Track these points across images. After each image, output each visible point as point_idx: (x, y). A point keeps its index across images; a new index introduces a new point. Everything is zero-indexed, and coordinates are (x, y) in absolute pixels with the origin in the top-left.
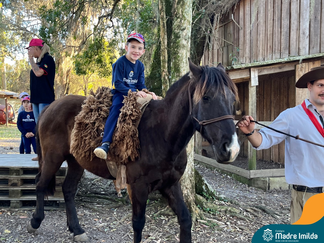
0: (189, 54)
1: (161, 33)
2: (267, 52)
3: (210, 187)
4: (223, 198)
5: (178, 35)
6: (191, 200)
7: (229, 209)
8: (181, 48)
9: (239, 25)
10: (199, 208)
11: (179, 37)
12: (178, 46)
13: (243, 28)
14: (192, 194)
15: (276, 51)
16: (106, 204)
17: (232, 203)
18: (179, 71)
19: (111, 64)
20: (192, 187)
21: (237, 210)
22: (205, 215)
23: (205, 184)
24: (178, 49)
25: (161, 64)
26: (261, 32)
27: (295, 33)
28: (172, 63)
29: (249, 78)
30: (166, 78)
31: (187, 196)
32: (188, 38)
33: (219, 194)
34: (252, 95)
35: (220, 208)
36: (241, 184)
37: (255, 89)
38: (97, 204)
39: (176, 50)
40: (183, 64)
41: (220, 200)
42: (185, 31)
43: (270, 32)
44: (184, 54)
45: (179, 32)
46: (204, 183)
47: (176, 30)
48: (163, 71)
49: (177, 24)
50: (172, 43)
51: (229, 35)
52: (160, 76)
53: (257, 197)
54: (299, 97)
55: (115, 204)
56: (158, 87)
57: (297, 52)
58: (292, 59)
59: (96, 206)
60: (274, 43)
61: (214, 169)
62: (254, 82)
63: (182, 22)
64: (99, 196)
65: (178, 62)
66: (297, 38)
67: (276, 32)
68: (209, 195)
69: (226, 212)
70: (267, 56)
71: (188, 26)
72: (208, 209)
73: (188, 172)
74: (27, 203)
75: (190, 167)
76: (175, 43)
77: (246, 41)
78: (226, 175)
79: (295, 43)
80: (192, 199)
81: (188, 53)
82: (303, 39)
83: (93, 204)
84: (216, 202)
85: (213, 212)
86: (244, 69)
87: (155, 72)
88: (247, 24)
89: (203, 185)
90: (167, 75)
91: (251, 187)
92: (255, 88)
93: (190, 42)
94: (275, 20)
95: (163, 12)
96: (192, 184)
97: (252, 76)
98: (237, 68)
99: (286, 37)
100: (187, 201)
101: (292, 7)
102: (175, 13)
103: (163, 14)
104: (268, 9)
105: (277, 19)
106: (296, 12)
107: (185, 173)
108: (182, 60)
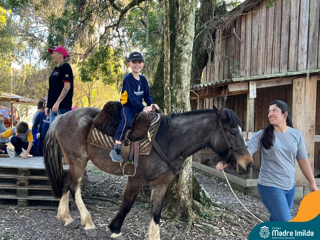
0: (190, 68)
1: (165, 47)
2: (267, 66)
3: (207, 194)
4: (219, 205)
5: (180, 49)
7: (225, 215)
8: (183, 61)
9: (240, 39)
10: (196, 213)
11: (182, 51)
12: (180, 59)
13: (244, 42)
14: (189, 199)
15: (275, 65)
16: (107, 207)
17: (227, 210)
18: (181, 82)
20: (190, 193)
21: (232, 216)
22: (201, 219)
23: (203, 190)
24: (180, 62)
25: (164, 75)
26: (261, 47)
27: (294, 49)
28: (174, 75)
29: (248, 90)
30: (168, 88)
31: (184, 202)
32: (190, 52)
33: (215, 201)
34: (250, 107)
35: (215, 213)
36: (237, 192)
37: (253, 102)
38: (98, 206)
39: (178, 63)
40: (185, 76)
41: (216, 207)
42: (187, 45)
43: (270, 46)
44: (186, 67)
45: (182, 47)
46: (201, 189)
47: (179, 45)
48: (166, 82)
49: (180, 39)
50: (175, 57)
51: (231, 48)
52: (163, 86)
53: (252, 205)
54: (295, 110)
55: (116, 206)
56: (161, 97)
57: (296, 67)
58: (289, 74)
59: (98, 208)
60: (273, 58)
61: (212, 177)
62: (253, 94)
63: (185, 38)
64: (101, 198)
65: (180, 75)
66: (295, 54)
67: (276, 47)
68: (206, 202)
69: (221, 217)
70: (266, 70)
71: (190, 41)
72: (204, 214)
73: (186, 178)
74: (33, 203)
75: (188, 173)
76: (177, 56)
77: (247, 54)
78: (223, 183)
79: (293, 58)
80: (189, 204)
81: (189, 66)
82: (301, 54)
83: (95, 206)
84: (212, 208)
85: (209, 217)
86: (243, 82)
87: (158, 82)
88: (249, 38)
89: (200, 192)
90: (169, 85)
91: (247, 196)
92: (253, 100)
93: (191, 56)
94: (275, 35)
95: (167, 27)
96: (189, 190)
97: (251, 89)
98: (237, 81)
99: (285, 52)
100: (184, 206)
101: (292, 23)
102: (179, 29)
103: (168, 29)
104: (268, 25)
105: (277, 34)
106: (296, 28)
107: (183, 179)
108: (183, 73)
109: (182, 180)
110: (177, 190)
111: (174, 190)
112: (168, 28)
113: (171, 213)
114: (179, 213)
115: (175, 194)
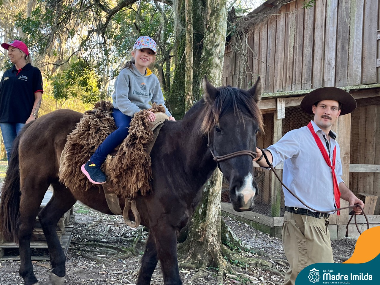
0: (222, 76)
1: (187, 49)
2: (286, 83)
3: (235, 236)
4: (249, 249)
5: (210, 52)
6: (218, 250)
7: (260, 261)
8: (214, 67)
10: (226, 260)
11: (212, 54)
12: (210, 64)
13: (258, 55)
14: (218, 242)
15: (296, 82)
16: (111, 254)
17: (260, 255)
19: (98, 88)
20: (218, 235)
21: (269, 263)
22: (233, 268)
23: (229, 231)
24: (210, 68)
25: (186, 85)
26: (279, 60)
27: (319, 63)
28: (200, 85)
29: (275, 109)
30: (191, 102)
31: (212, 246)
32: (222, 56)
33: (245, 244)
34: (278, 129)
35: (249, 260)
36: (261, 233)
37: (281, 123)
38: (99, 254)
39: (207, 69)
41: (246, 251)
42: (219, 47)
43: (290, 60)
44: (217, 74)
45: (212, 49)
46: (227, 230)
47: (208, 46)
48: (188, 94)
49: (209, 39)
50: (203, 61)
52: (183, 98)
55: (122, 254)
56: (180, 113)
57: (321, 84)
59: (100, 257)
60: (294, 73)
62: (281, 114)
63: (216, 38)
64: (101, 244)
66: (321, 69)
67: (297, 61)
68: (234, 245)
69: (256, 265)
71: (222, 42)
72: (236, 261)
73: (215, 216)
75: (217, 210)
76: (206, 60)
77: (261, 69)
78: (242, 222)
79: (319, 75)
80: (218, 248)
81: (221, 73)
82: (328, 70)
83: (94, 254)
84: (242, 253)
85: (242, 265)
86: (271, 99)
87: (176, 95)
88: (263, 51)
89: (226, 233)
90: (191, 98)
91: (273, 237)
92: (281, 121)
93: (223, 61)
94: (296, 47)
95: (190, 25)
96: (218, 230)
97: (279, 108)
98: (264, 97)
99: (308, 67)
100: (213, 251)
101: (316, 34)
102: (208, 26)
103: (190, 27)
104: (287, 35)
105: (299, 46)
106: (321, 40)
107: (212, 216)
108: (214, 82)
109: (211, 218)
110: (203, 231)
111: (199, 231)
112: (192, 26)
113: (196, 261)
114: (206, 260)
115: (200, 236)
